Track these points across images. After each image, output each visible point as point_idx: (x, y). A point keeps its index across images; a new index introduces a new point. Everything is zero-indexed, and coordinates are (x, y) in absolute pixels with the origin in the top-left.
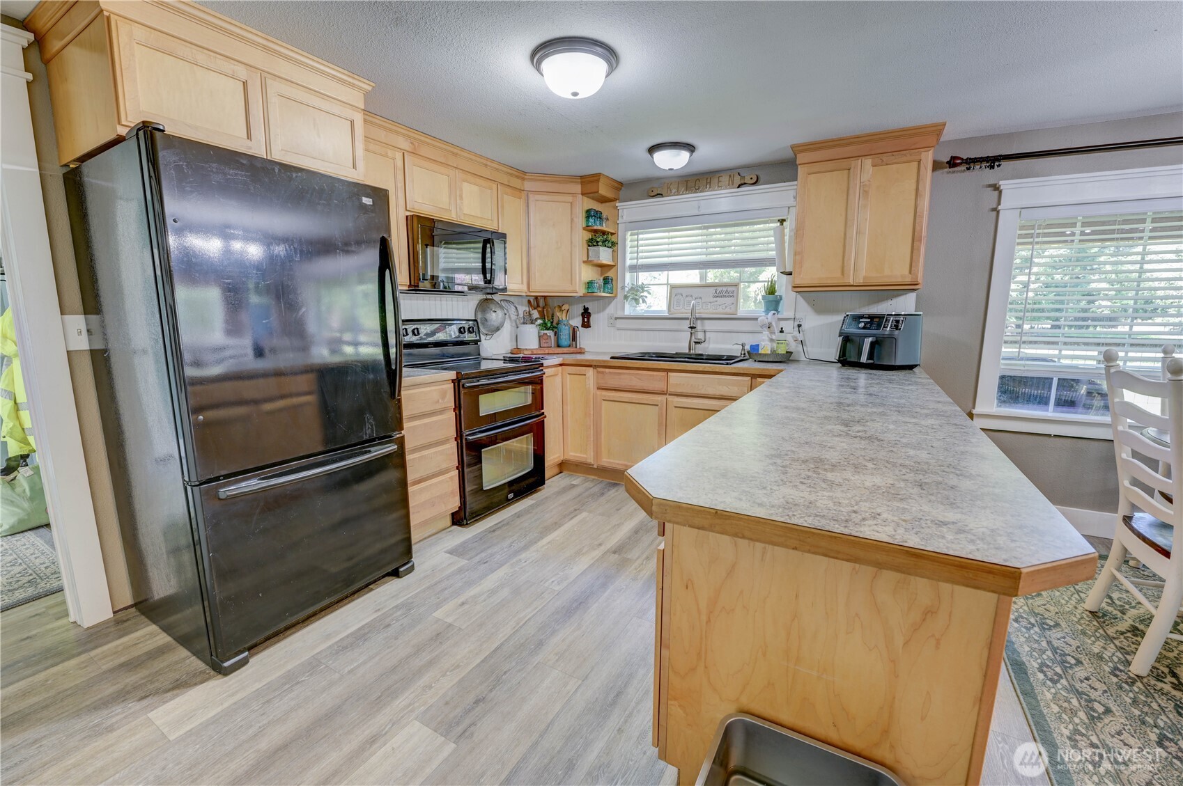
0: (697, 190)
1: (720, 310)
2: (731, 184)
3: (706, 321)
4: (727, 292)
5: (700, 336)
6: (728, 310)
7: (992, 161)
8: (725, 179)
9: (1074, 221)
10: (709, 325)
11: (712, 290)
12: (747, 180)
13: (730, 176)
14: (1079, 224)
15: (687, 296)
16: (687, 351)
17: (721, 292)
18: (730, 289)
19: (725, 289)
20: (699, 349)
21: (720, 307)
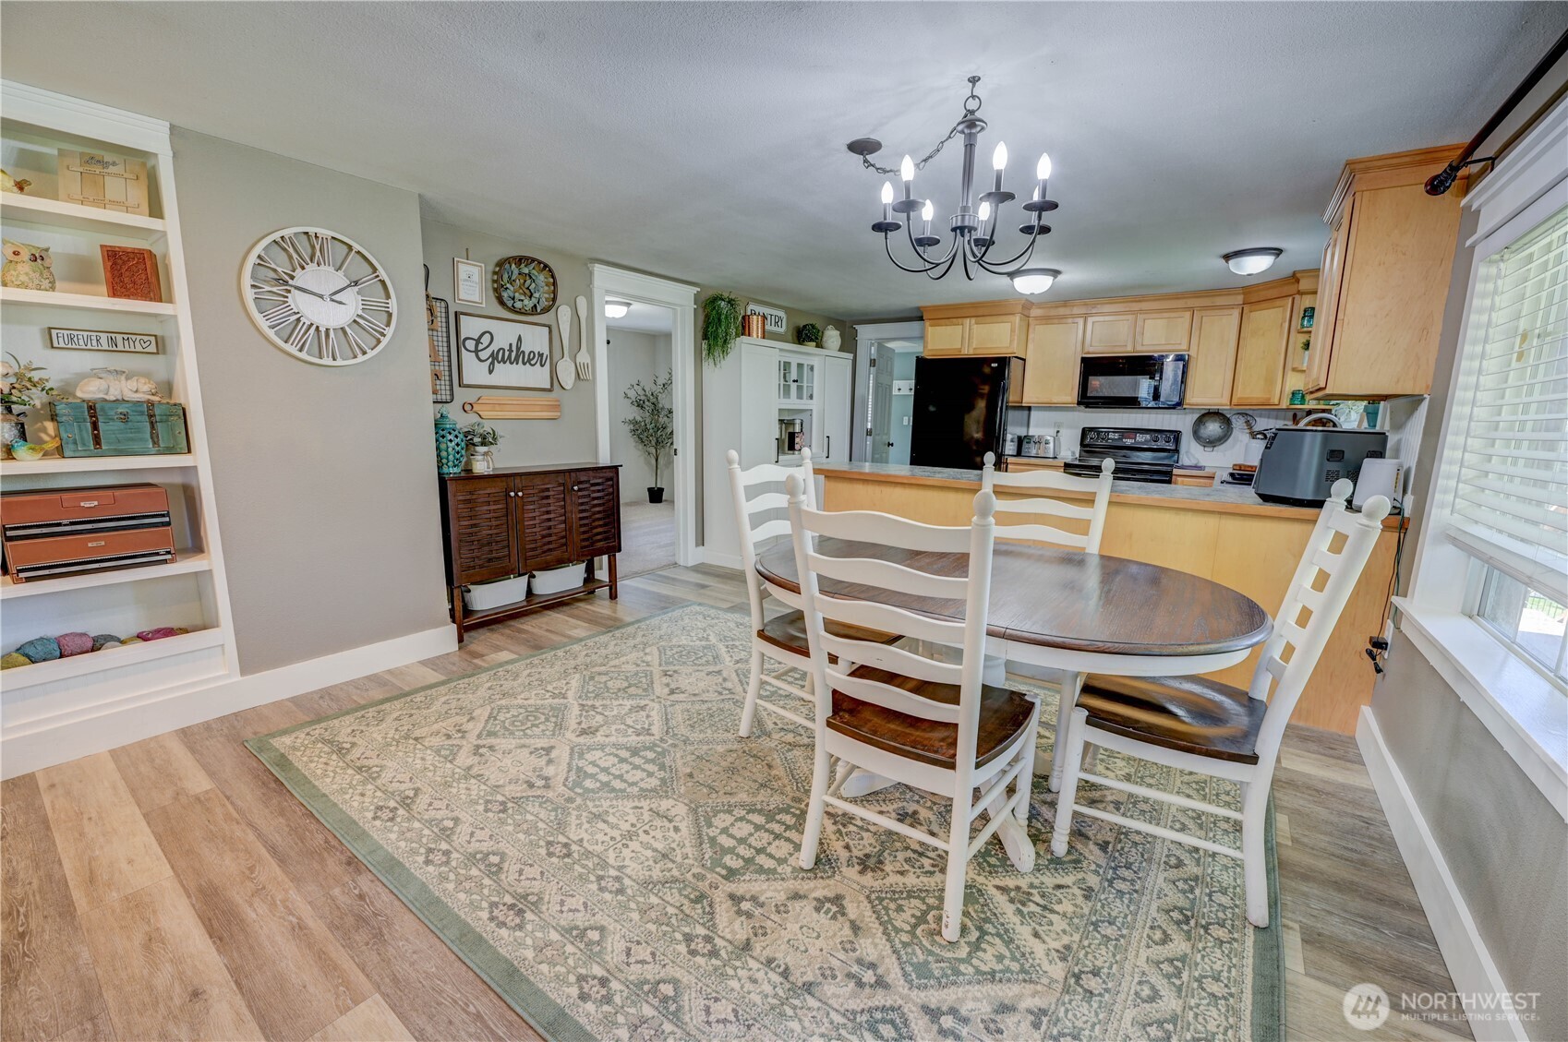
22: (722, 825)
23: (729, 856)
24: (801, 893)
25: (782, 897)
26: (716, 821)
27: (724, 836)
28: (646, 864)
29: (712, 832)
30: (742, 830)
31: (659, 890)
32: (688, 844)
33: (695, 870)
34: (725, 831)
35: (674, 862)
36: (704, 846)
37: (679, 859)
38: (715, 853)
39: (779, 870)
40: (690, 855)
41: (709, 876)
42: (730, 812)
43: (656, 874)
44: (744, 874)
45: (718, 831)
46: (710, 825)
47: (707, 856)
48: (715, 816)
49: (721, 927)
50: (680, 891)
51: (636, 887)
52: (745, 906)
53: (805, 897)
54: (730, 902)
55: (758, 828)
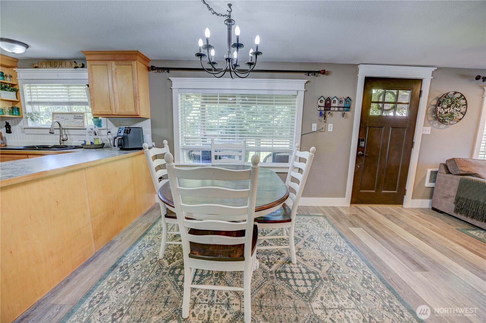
0: (55, 67)
1: (77, 125)
2: (71, 66)
3: (69, 130)
4: (80, 116)
5: (64, 137)
6: (80, 125)
7: (168, 69)
8: (68, 63)
9: (217, 95)
10: (71, 132)
11: (73, 115)
12: (78, 65)
13: (70, 62)
14: (218, 96)
15: (61, 118)
16: (59, 144)
17: (77, 116)
18: (81, 115)
19: (79, 115)
20: (65, 143)
21: (76, 123)
22: (305, 288)
23: (312, 278)
24: (303, 260)
25: (308, 262)
26: (306, 291)
27: (308, 284)
28: (340, 293)
29: (310, 288)
30: (300, 283)
31: (340, 284)
32: (322, 291)
33: (325, 282)
34: (306, 286)
35: (330, 288)
36: (317, 286)
37: (328, 288)
38: (315, 282)
39: (302, 267)
40: (324, 286)
41: (323, 277)
42: (298, 291)
43: (338, 289)
44: (312, 271)
45: (308, 287)
46: (309, 292)
47: (319, 283)
48: (304, 293)
49: (329, 266)
50: (334, 280)
51: (347, 289)
52: (319, 266)
53: (302, 259)
54: (322, 269)
55: (295, 280)
